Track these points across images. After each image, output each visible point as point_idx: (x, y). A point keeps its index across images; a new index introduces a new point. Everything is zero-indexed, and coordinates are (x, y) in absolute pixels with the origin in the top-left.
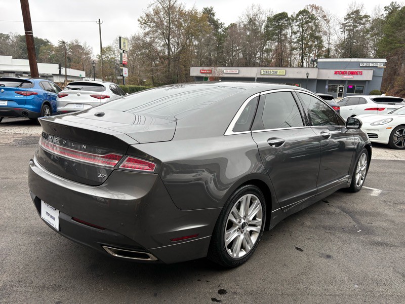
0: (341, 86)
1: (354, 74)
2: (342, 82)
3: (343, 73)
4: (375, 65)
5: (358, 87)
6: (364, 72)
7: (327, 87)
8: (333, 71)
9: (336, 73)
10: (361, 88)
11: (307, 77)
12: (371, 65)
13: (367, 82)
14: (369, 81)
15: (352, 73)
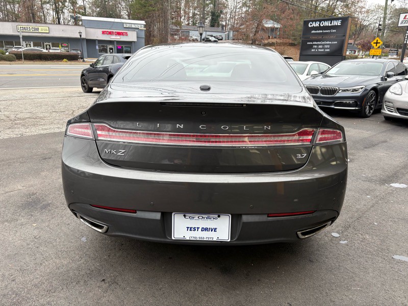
0: (111, 46)
1: (121, 35)
2: (111, 42)
3: (110, 33)
4: (136, 26)
5: (126, 48)
6: (129, 33)
7: (97, 48)
8: (100, 31)
9: (103, 33)
10: (129, 49)
11: (81, 36)
12: (133, 26)
13: (133, 43)
14: (134, 42)
15: (119, 34)
